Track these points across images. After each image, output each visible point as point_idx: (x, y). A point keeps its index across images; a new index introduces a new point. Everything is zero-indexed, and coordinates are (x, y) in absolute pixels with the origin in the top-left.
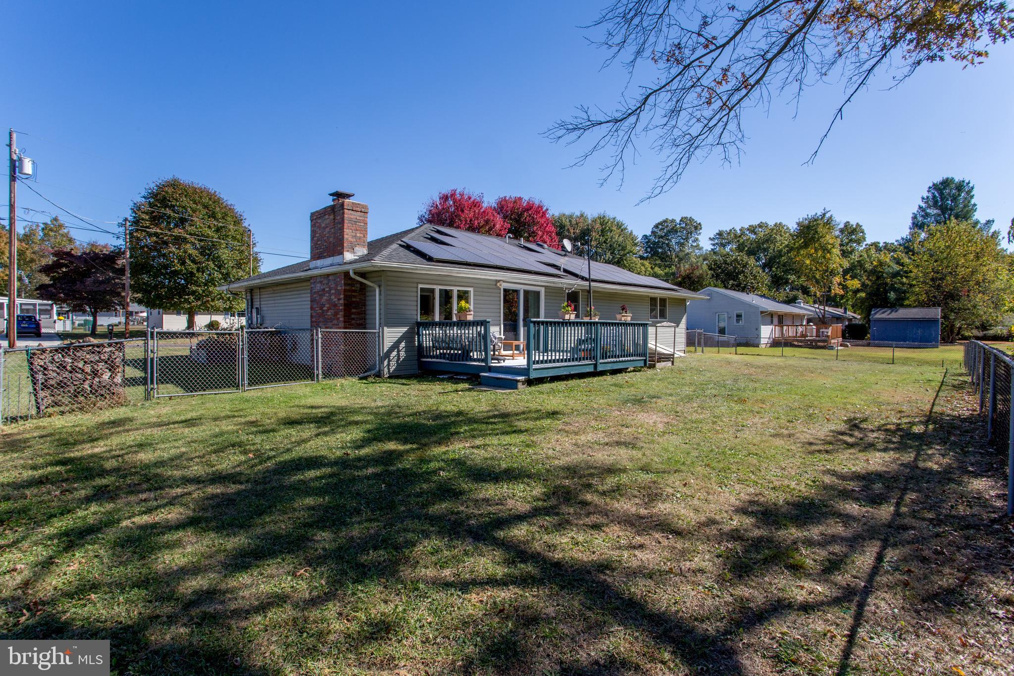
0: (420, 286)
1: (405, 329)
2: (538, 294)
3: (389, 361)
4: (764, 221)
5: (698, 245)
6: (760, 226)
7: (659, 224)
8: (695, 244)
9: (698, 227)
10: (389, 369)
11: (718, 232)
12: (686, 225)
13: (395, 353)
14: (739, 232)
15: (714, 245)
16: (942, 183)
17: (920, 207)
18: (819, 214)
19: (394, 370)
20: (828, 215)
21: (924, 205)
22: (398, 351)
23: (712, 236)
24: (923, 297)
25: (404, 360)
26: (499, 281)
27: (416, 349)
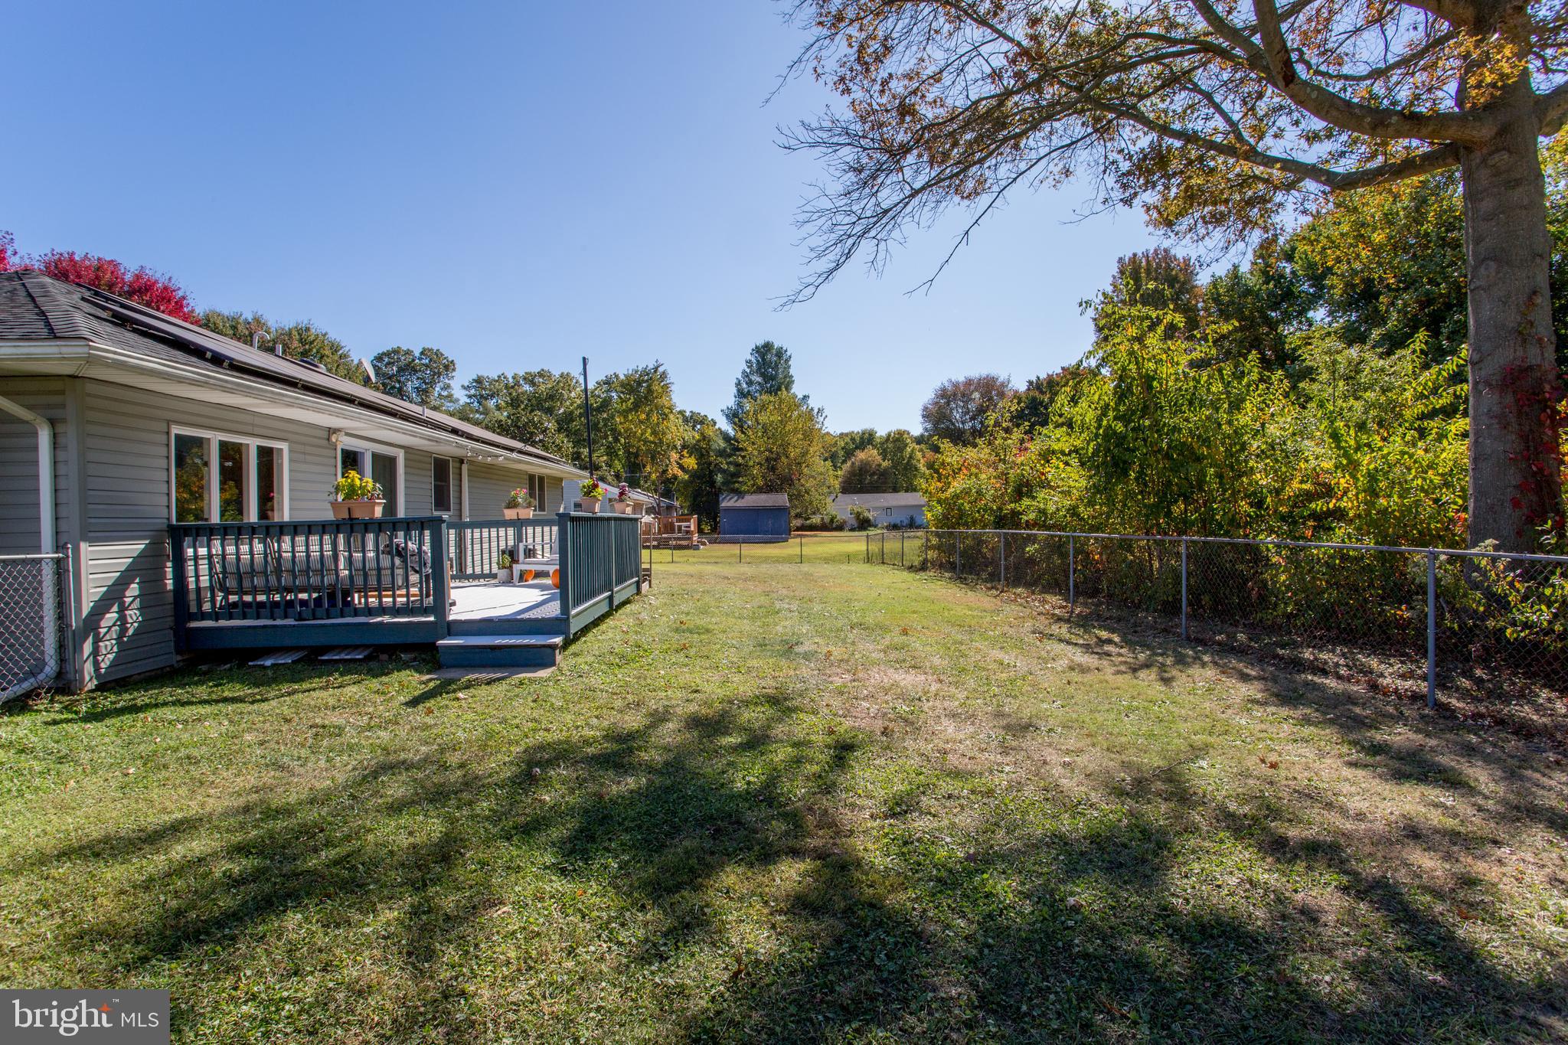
0: (176, 430)
1: (138, 547)
2: (391, 461)
3: (97, 640)
4: (546, 369)
5: (450, 396)
6: (541, 374)
7: (383, 354)
8: (445, 393)
9: (449, 367)
10: (96, 664)
11: (475, 377)
12: (431, 360)
13: (112, 616)
14: (511, 380)
15: (470, 397)
16: (763, 347)
17: (744, 372)
18: (651, 366)
19: (114, 664)
20: (661, 370)
21: (748, 370)
22: (123, 609)
23: (466, 384)
24: (760, 482)
25: (137, 633)
26: (336, 431)
27: (170, 598)
